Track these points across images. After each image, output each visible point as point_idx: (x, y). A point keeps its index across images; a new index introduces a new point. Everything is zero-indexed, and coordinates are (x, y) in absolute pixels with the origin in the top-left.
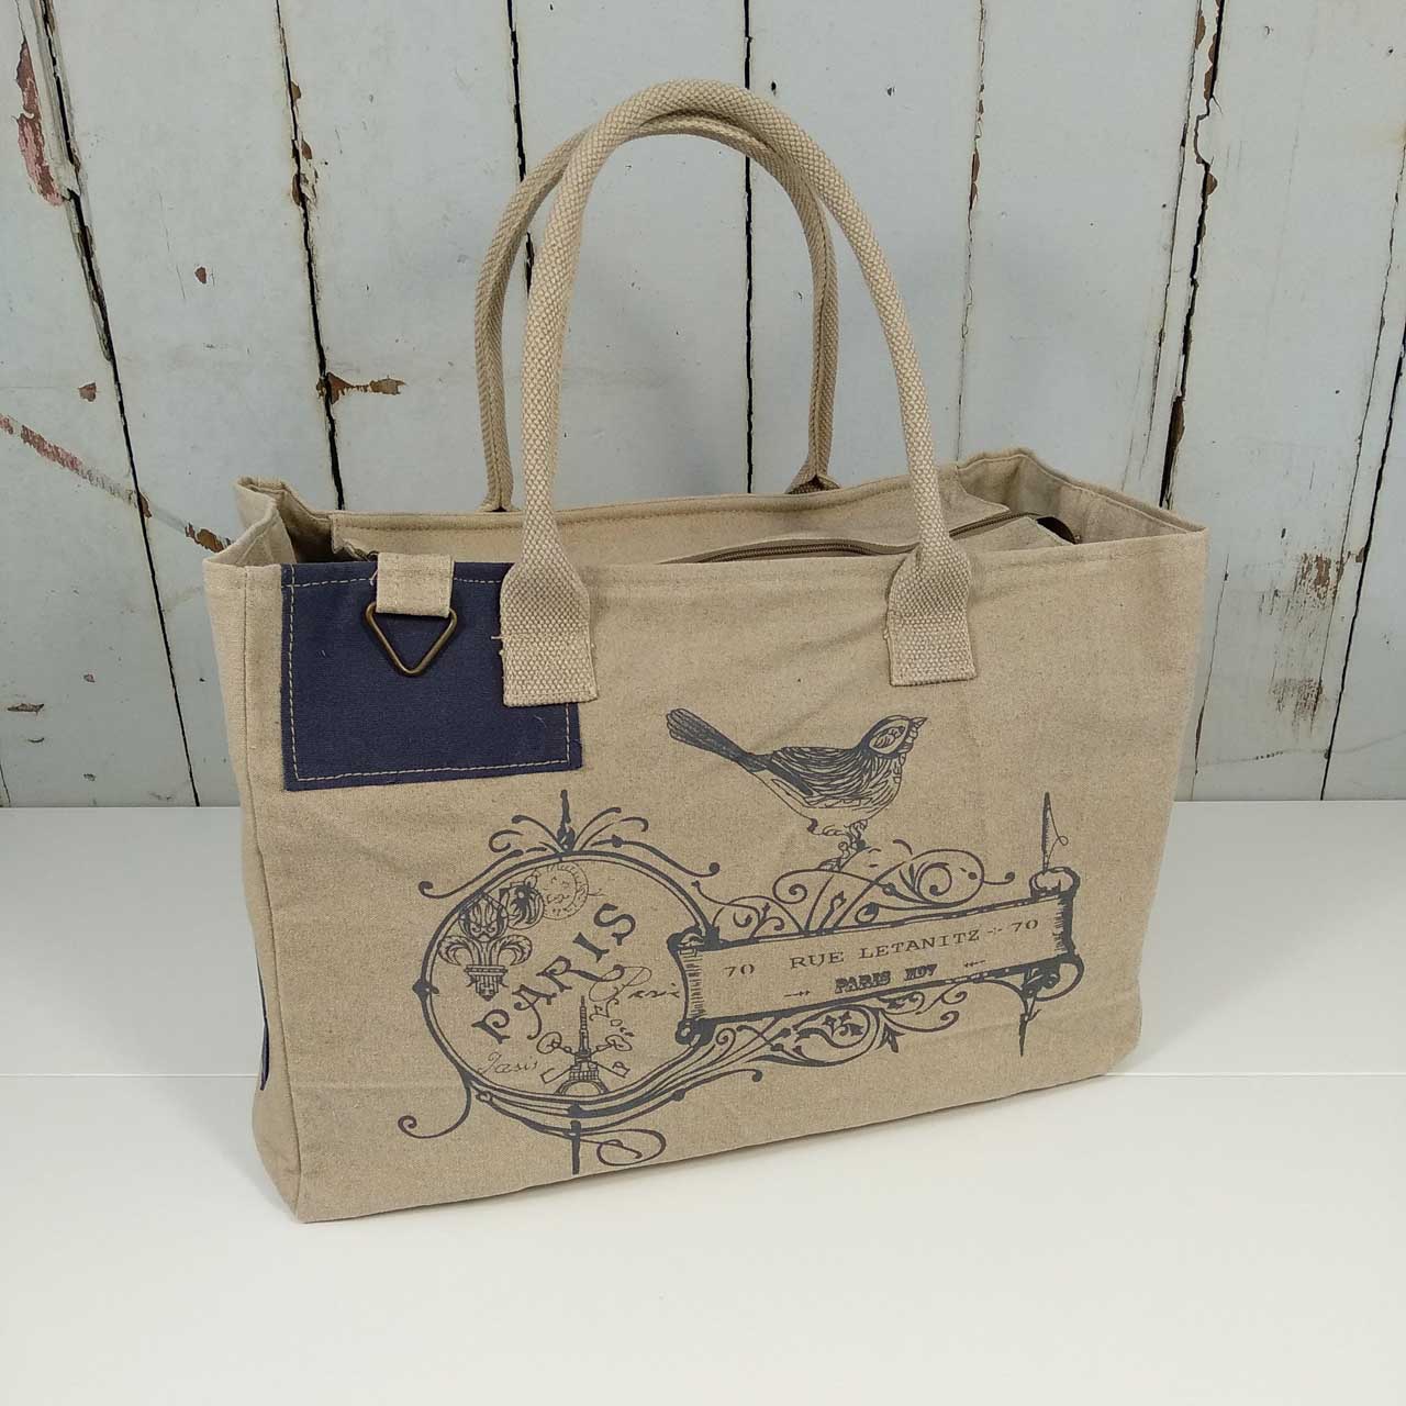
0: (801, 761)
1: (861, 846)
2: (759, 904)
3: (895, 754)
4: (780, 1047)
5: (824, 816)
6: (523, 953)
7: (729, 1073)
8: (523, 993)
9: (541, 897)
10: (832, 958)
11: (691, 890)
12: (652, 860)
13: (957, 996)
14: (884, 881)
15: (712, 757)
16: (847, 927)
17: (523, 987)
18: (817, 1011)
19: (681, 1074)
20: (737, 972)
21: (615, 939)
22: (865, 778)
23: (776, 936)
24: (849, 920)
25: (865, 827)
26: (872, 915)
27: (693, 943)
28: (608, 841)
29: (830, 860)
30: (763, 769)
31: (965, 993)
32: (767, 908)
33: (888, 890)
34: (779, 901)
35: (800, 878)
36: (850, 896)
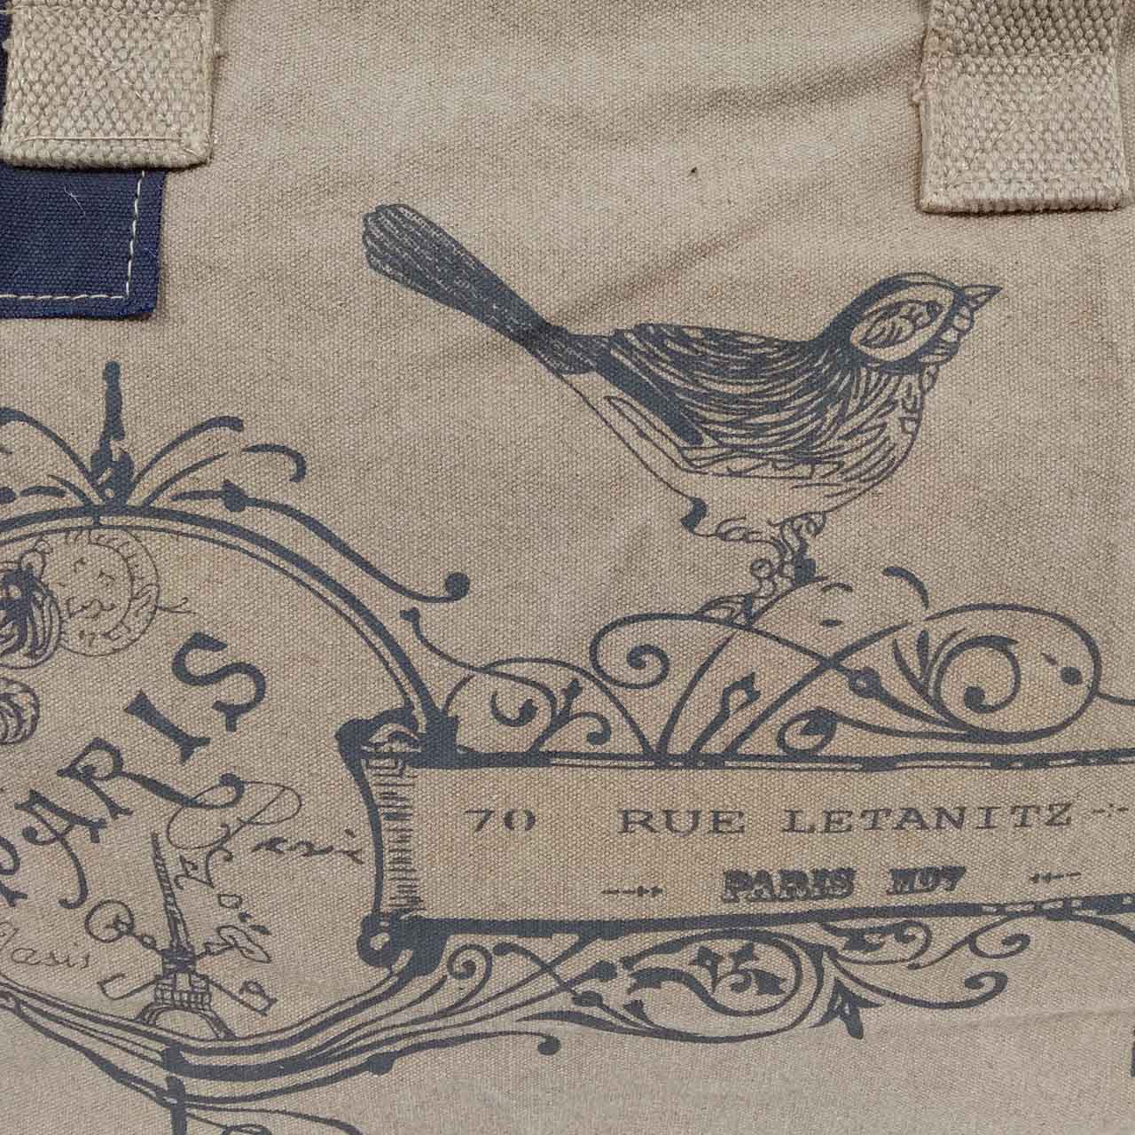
0: (679, 362)
1: (805, 572)
2: (557, 679)
3: (911, 364)
4: (594, 999)
5: (721, 493)
6: (21, 722)
7: (487, 1035)
8: (38, 808)
9: (54, 601)
10: (716, 821)
11: (399, 630)
12: (311, 547)
13: (1007, 942)
14: (856, 662)
15: (465, 327)
16: (758, 757)
17: (36, 797)
18: (677, 935)
19: (383, 1023)
20: (495, 825)
21: (220, 719)
22: (832, 413)
23: (589, 756)
24: (763, 742)
25: (818, 531)
26: (819, 738)
27: (398, 747)
28: (215, 495)
29: (728, 599)
30: (587, 369)
31: (1025, 939)
32: (573, 690)
33: (861, 683)
34: (601, 678)
35: (656, 633)
36: (770, 686)
